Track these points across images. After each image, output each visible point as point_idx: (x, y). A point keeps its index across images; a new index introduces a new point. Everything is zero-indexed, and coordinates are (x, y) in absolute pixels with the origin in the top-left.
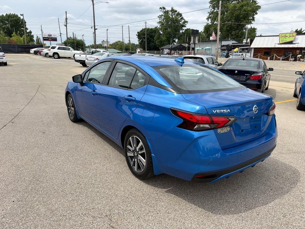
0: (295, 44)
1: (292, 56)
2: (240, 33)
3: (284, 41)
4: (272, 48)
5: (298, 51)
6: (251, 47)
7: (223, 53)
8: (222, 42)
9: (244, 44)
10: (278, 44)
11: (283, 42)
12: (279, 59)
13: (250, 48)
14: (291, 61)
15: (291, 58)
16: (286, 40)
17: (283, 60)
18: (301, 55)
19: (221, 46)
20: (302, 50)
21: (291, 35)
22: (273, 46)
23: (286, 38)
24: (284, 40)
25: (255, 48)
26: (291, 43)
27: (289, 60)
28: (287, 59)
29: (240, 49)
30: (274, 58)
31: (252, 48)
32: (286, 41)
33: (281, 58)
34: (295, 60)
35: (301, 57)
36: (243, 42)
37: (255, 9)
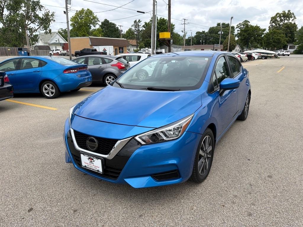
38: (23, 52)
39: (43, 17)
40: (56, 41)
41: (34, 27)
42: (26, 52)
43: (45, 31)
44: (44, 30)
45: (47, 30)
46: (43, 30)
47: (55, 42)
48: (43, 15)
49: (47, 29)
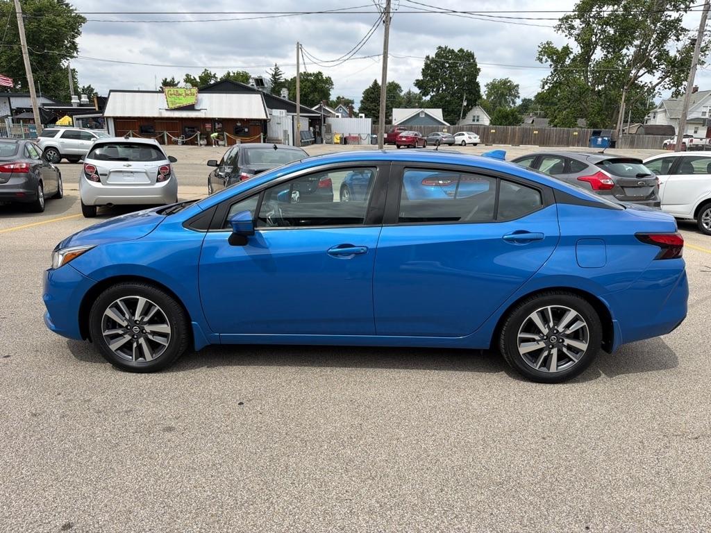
0: (199, 110)
1: (201, 135)
2: (50, 78)
3: (178, 105)
4: (154, 119)
5: (208, 126)
6: (105, 115)
7: (30, 128)
8: (12, 100)
9: (75, 107)
10: (166, 110)
11: (176, 106)
12: (176, 143)
13: (104, 118)
14: (201, 145)
15: (200, 139)
16: (181, 101)
17: (184, 143)
18: (216, 134)
19: (12, 110)
20: (215, 124)
21: (188, 92)
22: (156, 115)
23: (180, 97)
24: (177, 101)
25: (116, 119)
26: (191, 108)
27: (197, 144)
28: (193, 142)
29: (78, 119)
30: (166, 140)
31: (107, 118)
32: (181, 105)
33: (180, 140)
34: (209, 144)
35: (218, 137)
36: (72, 101)
37: (75, 23)
38: (600, 139)
39: (676, 56)
40: (704, 113)
41: (648, 82)
42: (606, 139)
43: (674, 89)
44: (672, 87)
45: (680, 88)
46: (670, 89)
47: (700, 116)
48: (678, 51)
49: (682, 85)
